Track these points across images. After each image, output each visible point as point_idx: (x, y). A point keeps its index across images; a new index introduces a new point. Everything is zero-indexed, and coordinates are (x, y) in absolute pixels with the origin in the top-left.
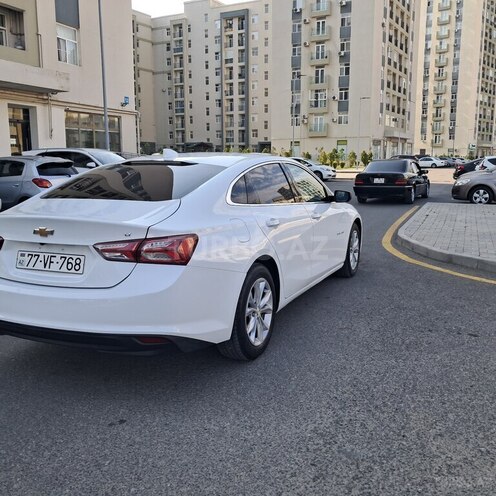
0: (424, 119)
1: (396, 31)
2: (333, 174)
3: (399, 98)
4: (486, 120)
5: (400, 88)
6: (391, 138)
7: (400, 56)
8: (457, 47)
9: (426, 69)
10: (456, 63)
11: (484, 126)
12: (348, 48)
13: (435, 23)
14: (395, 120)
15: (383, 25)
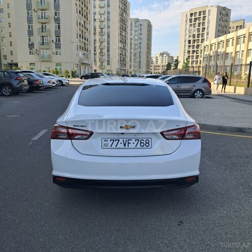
0: (95, 54)
1: (82, 8)
2: (68, 82)
3: (85, 43)
4: (123, 56)
5: (85, 38)
6: (83, 64)
7: (85, 22)
8: (108, 20)
9: (95, 29)
10: (109, 27)
11: (122, 59)
12: (59, 15)
13: (97, 6)
14: (84, 54)
15: (76, 4)
